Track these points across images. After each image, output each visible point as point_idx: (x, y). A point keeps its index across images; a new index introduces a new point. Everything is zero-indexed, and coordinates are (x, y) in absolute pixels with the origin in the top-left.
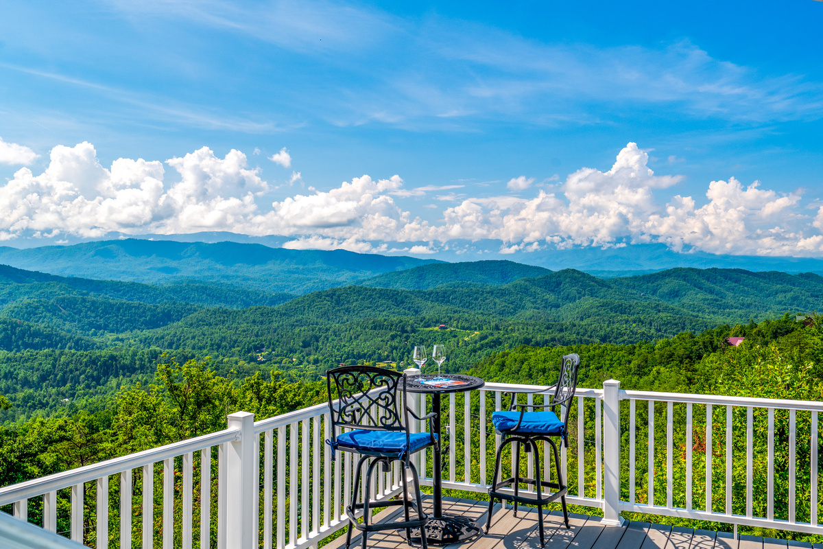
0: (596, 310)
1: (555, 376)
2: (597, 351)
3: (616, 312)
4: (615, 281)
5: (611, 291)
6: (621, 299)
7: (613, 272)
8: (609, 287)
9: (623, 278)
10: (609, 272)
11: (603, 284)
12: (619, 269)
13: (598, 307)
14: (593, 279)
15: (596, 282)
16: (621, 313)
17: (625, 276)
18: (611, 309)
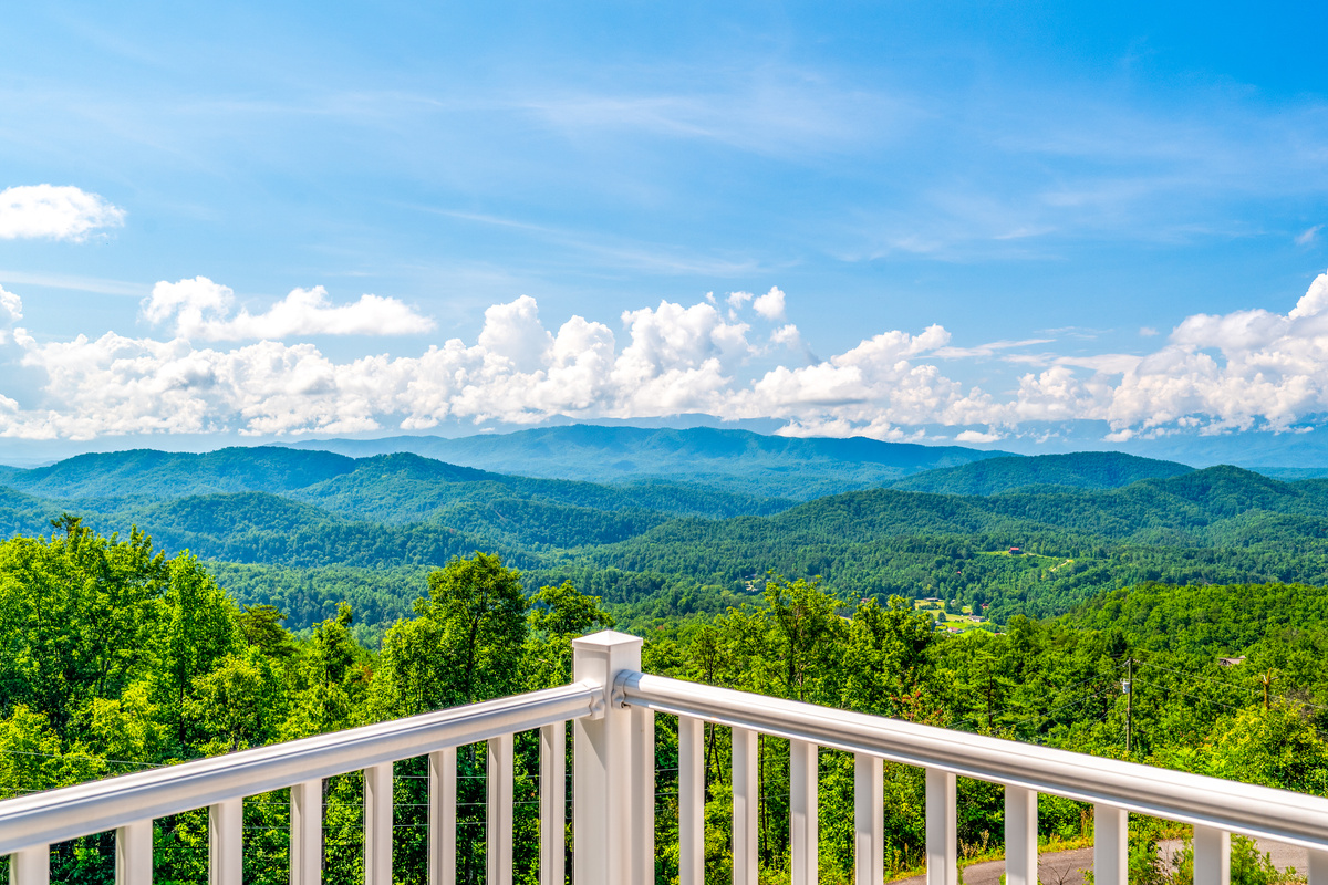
0: (1271, 530)
1: (1206, 630)
2: (1279, 595)
3: (1308, 534)
4: (1306, 485)
5: (1298, 500)
6: (1316, 514)
7: (1301, 470)
8: (1295, 494)
9: (1320, 481)
10: (1293, 470)
11: (1283, 489)
12: (1310, 466)
13: (1274, 526)
14: (1267, 482)
15: (1271, 486)
16: (1317, 537)
17: (1323, 476)
18: (1299, 530)
